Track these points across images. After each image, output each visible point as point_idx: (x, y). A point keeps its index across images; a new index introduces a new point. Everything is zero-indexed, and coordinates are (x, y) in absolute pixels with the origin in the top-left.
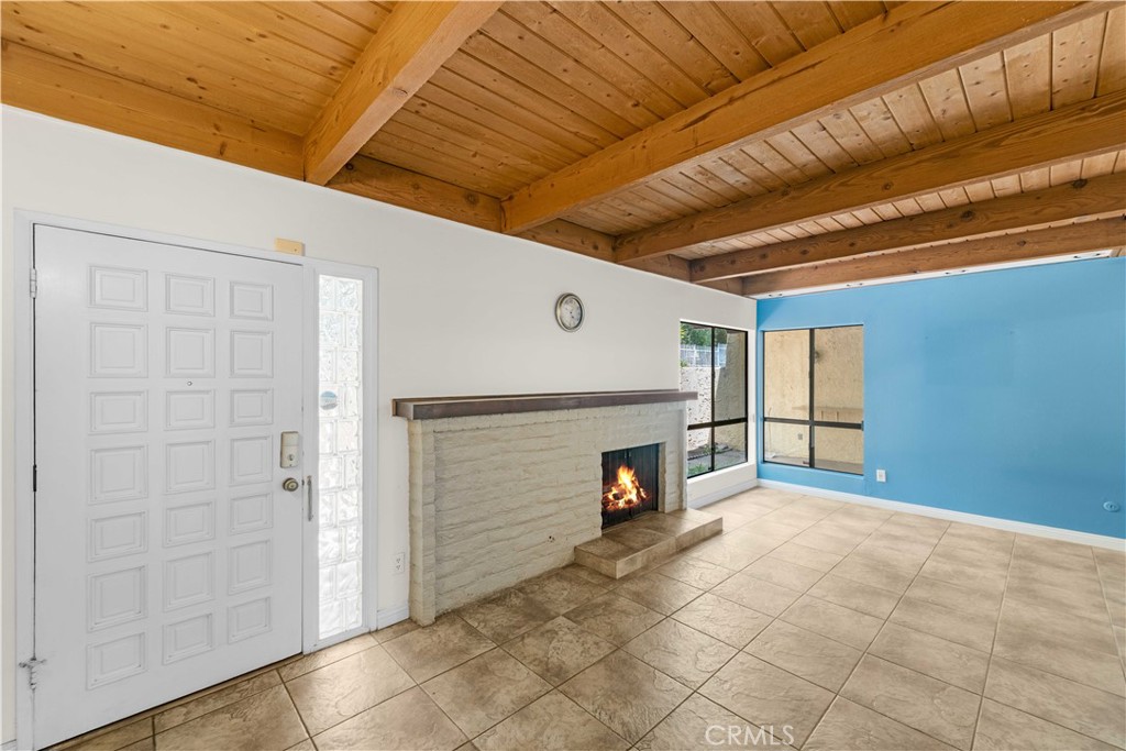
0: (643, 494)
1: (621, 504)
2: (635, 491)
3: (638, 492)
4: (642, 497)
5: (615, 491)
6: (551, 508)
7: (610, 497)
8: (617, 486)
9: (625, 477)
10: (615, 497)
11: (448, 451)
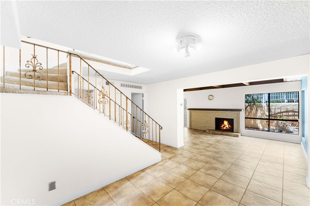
1: (225, 128)
2: (228, 125)
3: (229, 126)
5: (223, 125)
6: (205, 123)
7: (222, 126)
8: (224, 124)
9: (226, 123)
10: (223, 126)
11: (192, 113)
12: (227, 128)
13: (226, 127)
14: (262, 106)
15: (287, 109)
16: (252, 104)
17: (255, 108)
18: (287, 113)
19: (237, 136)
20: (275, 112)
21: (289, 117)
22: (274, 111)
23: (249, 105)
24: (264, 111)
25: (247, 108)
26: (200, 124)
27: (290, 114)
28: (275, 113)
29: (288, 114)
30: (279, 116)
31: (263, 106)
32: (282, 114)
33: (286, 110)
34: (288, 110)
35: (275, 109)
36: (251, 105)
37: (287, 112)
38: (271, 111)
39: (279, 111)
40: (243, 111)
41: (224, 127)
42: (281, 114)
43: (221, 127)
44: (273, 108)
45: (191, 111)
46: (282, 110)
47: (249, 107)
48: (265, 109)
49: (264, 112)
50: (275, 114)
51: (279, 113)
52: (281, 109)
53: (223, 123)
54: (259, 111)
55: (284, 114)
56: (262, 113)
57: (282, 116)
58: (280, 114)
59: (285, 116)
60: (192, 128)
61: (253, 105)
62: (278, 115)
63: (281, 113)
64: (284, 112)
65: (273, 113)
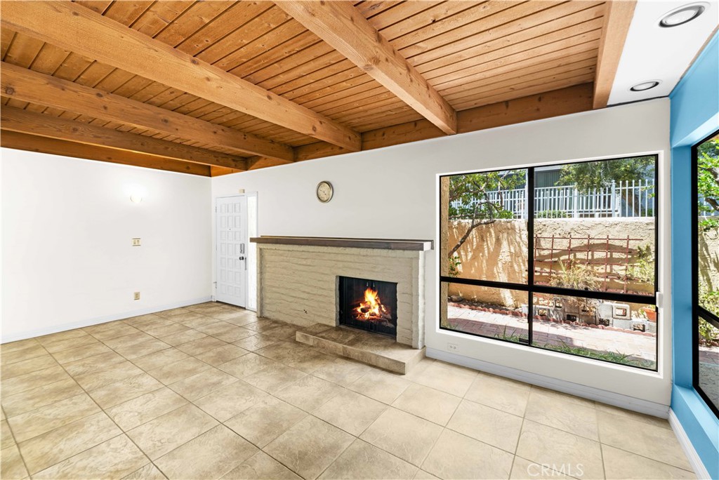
0: (383, 309)
1: (367, 316)
2: (377, 307)
3: (380, 308)
4: (382, 311)
5: (362, 306)
6: (305, 296)
7: (359, 310)
8: (365, 303)
9: (370, 297)
10: (362, 310)
11: (267, 256)
12: (373, 314)
13: (371, 311)
14: (513, 228)
15: (589, 238)
16: (485, 220)
17: (493, 234)
18: (590, 253)
19: (396, 369)
20: (553, 249)
21: (595, 268)
22: (549, 246)
23: (477, 225)
24: (519, 246)
25: (470, 236)
26: (293, 299)
27: (599, 255)
28: (554, 251)
29: (592, 255)
30: (564, 261)
31: (517, 227)
32: (575, 256)
33: (586, 242)
34: (592, 242)
35: (553, 238)
36: (480, 224)
37: (590, 248)
38: (540, 245)
39: (564, 244)
40: (432, 248)
41: (364, 311)
42: (572, 257)
43: (356, 311)
44: (545, 235)
45: (263, 246)
46: (575, 244)
47: (474, 230)
48: (520, 237)
49: (518, 248)
50: (552, 256)
51: (564, 252)
52: (571, 238)
53: (361, 298)
54: (505, 244)
55: (580, 255)
56: (513, 250)
57: (575, 263)
58: (567, 257)
59: (583, 263)
60: (266, 314)
61: (485, 223)
62: (562, 258)
63: (570, 251)
64: (580, 249)
65: (546, 253)
